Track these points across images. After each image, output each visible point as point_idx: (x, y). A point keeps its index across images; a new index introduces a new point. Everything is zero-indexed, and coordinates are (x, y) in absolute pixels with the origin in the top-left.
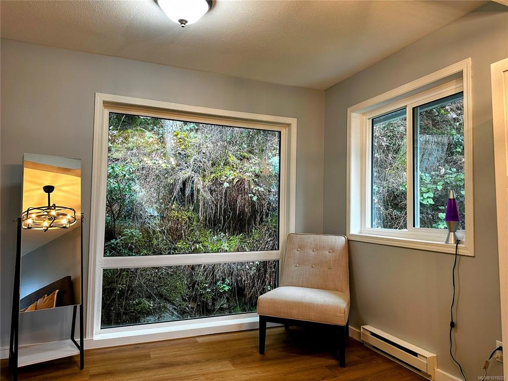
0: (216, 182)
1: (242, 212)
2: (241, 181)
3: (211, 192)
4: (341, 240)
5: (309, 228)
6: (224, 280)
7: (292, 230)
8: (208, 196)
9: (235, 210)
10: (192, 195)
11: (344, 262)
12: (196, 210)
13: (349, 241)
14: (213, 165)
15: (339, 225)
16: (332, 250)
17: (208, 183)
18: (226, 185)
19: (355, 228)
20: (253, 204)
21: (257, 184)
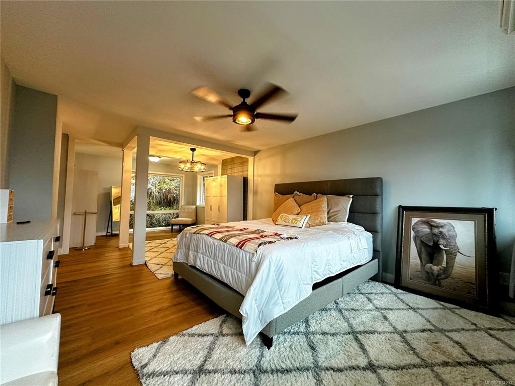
0: (160, 189)
1: (170, 200)
2: (170, 189)
3: (158, 193)
4: (195, 206)
5: (188, 204)
6: (163, 222)
7: (183, 204)
8: (157, 194)
9: (167, 199)
10: (151, 193)
11: (195, 212)
12: (153, 199)
13: (196, 207)
14: (159, 183)
15: (194, 203)
16: (192, 209)
17: (157, 190)
18: (164, 190)
19: (198, 204)
20: (174, 197)
21: (176, 190)
